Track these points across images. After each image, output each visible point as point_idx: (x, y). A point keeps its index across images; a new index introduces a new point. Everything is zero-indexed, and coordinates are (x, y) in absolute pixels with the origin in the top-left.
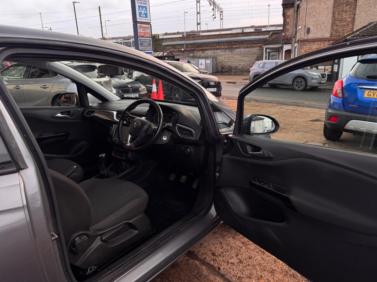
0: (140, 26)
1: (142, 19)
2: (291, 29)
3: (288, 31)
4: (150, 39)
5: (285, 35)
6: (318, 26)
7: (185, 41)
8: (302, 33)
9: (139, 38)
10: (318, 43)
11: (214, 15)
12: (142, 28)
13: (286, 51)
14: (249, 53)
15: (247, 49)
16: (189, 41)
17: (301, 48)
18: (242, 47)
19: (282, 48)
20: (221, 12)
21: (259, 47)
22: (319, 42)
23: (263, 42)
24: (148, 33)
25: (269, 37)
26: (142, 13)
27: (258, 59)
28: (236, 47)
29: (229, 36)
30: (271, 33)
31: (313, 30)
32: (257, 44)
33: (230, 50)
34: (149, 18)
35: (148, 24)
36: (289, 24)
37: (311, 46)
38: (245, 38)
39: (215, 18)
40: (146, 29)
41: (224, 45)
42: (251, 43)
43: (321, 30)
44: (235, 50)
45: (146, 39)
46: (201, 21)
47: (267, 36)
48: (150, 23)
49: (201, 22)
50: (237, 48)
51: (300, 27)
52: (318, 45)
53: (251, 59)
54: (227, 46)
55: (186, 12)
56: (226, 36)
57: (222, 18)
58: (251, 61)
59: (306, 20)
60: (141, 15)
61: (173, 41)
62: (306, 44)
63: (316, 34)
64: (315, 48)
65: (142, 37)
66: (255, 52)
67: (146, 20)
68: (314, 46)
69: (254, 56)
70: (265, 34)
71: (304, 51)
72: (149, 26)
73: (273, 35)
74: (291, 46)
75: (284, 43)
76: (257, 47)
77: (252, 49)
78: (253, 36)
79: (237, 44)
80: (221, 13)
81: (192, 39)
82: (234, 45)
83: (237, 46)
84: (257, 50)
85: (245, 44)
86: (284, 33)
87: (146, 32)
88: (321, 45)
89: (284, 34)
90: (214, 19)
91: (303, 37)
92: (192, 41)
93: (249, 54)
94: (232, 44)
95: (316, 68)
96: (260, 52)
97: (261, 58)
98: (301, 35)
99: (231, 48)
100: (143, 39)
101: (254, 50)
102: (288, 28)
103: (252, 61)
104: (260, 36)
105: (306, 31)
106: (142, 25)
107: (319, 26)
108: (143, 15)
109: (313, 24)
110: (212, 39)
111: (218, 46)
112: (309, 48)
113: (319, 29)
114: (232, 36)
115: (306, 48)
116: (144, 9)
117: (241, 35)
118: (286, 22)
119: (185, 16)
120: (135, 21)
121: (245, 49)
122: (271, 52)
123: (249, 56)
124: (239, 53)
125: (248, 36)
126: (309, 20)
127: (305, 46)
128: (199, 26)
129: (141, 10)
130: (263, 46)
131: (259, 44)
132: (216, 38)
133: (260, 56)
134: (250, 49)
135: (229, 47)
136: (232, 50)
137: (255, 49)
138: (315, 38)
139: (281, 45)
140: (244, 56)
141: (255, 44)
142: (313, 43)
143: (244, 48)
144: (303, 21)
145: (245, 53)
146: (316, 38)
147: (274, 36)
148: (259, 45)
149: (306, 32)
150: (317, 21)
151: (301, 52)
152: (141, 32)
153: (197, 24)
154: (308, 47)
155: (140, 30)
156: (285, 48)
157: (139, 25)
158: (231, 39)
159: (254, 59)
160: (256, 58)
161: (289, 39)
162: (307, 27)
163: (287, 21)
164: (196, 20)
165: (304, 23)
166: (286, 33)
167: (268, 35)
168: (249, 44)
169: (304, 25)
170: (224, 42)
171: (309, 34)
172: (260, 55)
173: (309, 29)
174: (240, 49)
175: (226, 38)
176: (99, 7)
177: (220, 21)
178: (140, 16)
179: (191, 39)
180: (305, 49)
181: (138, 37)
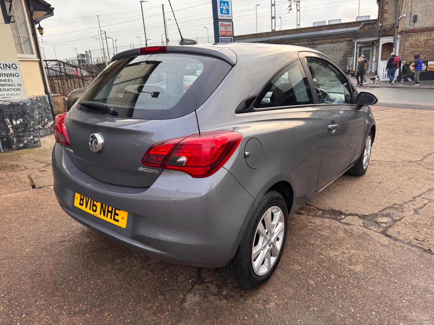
0: (222, 23)
1: (224, 16)
2: (389, 18)
3: (386, 20)
4: (231, 38)
5: (382, 25)
6: (427, 13)
7: (257, 39)
8: (407, 23)
9: (220, 38)
10: (427, 33)
11: (290, 6)
12: (224, 26)
13: (383, 45)
14: (335, 49)
15: (332, 45)
16: (262, 38)
17: (405, 40)
18: (326, 43)
19: (378, 41)
20: (298, 2)
21: (347, 42)
22: (429, 32)
23: (352, 36)
24: (230, 31)
25: (360, 29)
26: (223, 9)
27: (345, 56)
28: (318, 42)
29: (310, 30)
30: (362, 23)
31: (421, 18)
32: (345, 37)
33: (312, 47)
34: (230, 15)
35: (230, 22)
36: (387, 12)
37: (418, 37)
38: (330, 31)
39: (291, 9)
40: (227, 27)
41: (304, 41)
42: (337, 37)
43: (432, 17)
44: (318, 46)
45: (227, 39)
46: (276, 14)
47: (358, 28)
48: (232, 20)
49: (276, 16)
50: (319, 44)
51: (404, 15)
52: (428, 36)
53: (337, 56)
54: (308, 42)
55: (258, 5)
56: (306, 30)
57: (298, 9)
58: (336, 59)
59: (413, 6)
60: (222, 11)
61: (243, 39)
62: (411, 35)
63: (425, 23)
64: (423, 40)
65: (224, 36)
66: (342, 48)
67: (227, 16)
68: (422, 37)
69: (341, 52)
70: (355, 25)
71: (409, 43)
72: (231, 23)
73: (365, 26)
74: (393, 38)
75: (381, 35)
76: (345, 42)
77: (338, 44)
78: (340, 28)
79: (320, 39)
80: (298, 4)
81: (266, 36)
82: (316, 40)
83: (320, 42)
84: (345, 45)
85: (329, 39)
86: (380, 23)
87: (227, 30)
88: (431, 35)
89: (380, 25)
90: (289, 11)
91: (408, 27)
92: (265, 38)
93: (335, 51)
94: (314, 39)
95: (425, 64)
96: (348, 47)
97: (349, 54)
98: (405, 24)
99: (313, 44)
100: (224, 39)
101: (341, 46)
102: (386, 17)
103: (338, 58)
104: (349, 28)
105: (411, 19)
106: (223, 23)
107: (429, 12)
108: (225, 11)
109: (421, 10)
110: (289, 34)
111: (297, 42)
112: (416, 40)
113: (429, 16)
114: (314, 30)
115: (412, 40)
116: (226, 4)
117: (324, 28)
118: (383, 10)
119: (256, 9)
120: (216, 19)
121: (329, 45)
122: (363, 47)
123: (335, 52)
124: (323, 49)
125: (334, 29)
126: (416, 6)
127: (410, 38)
128: (273, 20)
129: (223, 6)
130: (353, 40)
131: (347, 37)
132: (295, 33)
133: (348, 53)
134: (336, 44)
135: (310, 43)
136: (313, 46)
137: (342, 44)
138: (423, 27)
139: (377, 37)
140: (329, 53)
141: (342, 38)
142: (421, 34)
143: (328, 43)
144: (408, 7)
145: (330, 50)
146: (425, 28)
147: (366, 28)
148: (347, 39)
149: (412, 21)
150: (426, 7)
151: (404, 45)
152: (223, 30)
153: (271, 18)
154: (414, 38)
155: (221, 29)
156: (383, 42)
157: (220, 23)
158: (312, 34)
159: (341, 56)
160: (343, 54)
161: (387, 30)
162: (413, 14)
163: (385, 8)
164: (271, 13)
165: (410, 10)
166: (384, 23)
167: (359, 26)
168: (334, 39)
169: (410, 12)
170: (304, 38)
171: (416, 23)
172: (348, 51)
173: (415, 17)
174: (324, 44)
175: (307, 33)
176: (163, 5)
177: (296, 13)
178: (221, 13)
179: (264, 36)
180: (410, 41)
181: (219, 36)
